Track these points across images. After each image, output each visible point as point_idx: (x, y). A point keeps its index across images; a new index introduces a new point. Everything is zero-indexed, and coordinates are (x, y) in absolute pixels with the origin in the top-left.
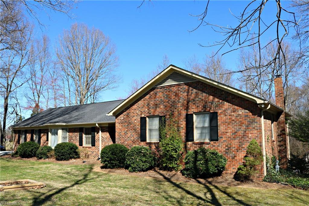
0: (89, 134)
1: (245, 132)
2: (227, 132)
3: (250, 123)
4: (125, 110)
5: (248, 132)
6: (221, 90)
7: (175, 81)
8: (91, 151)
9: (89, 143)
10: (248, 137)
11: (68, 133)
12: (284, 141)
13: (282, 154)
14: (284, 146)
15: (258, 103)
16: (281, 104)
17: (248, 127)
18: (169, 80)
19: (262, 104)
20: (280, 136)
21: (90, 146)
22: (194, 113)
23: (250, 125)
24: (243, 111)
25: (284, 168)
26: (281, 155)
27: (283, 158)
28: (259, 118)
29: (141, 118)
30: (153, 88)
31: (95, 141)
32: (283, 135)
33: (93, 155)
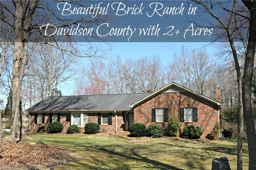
0: (105, 117)
2: (202, 118)
4: (141, 104)
5: (212, 117)
6: (199, 97)
7: (174, 90)
8: (109, 128)
9: (106, 123)
10: (212, 120)
11: (87, 116)
15: (218, 104)
17: (212, 115)
18: (170, 89)
19: (219, 105)
21: (107, 124)
22: (184, 107)
24: (210, 108)
28: (217, 111)
29: (152, 109)
30: (160, 93)
31: (112, 121)
33: (110, 130)
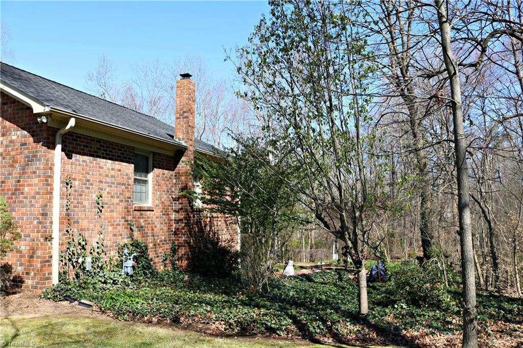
1: (19, 181)
3: (28, 161)
5: (24, 181)
10: (22, 193)
12: (184, 212)
13: (180, 237)
14: (184, 221)
16: (184, 134)
17: (24, 169)
20: (178, 200)
23: (28, 165)
24: (19, 133)
25: (182, 266)
26: (178, 240)
27: (182, 246)
28: (44, 149)
32: (184, 199)
